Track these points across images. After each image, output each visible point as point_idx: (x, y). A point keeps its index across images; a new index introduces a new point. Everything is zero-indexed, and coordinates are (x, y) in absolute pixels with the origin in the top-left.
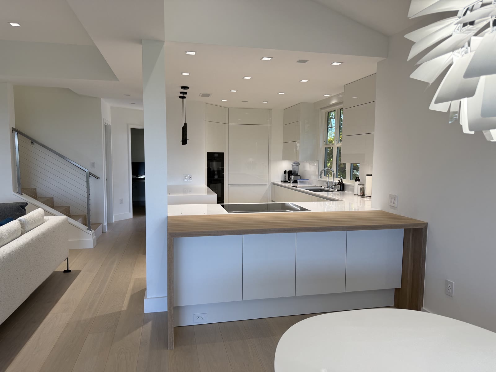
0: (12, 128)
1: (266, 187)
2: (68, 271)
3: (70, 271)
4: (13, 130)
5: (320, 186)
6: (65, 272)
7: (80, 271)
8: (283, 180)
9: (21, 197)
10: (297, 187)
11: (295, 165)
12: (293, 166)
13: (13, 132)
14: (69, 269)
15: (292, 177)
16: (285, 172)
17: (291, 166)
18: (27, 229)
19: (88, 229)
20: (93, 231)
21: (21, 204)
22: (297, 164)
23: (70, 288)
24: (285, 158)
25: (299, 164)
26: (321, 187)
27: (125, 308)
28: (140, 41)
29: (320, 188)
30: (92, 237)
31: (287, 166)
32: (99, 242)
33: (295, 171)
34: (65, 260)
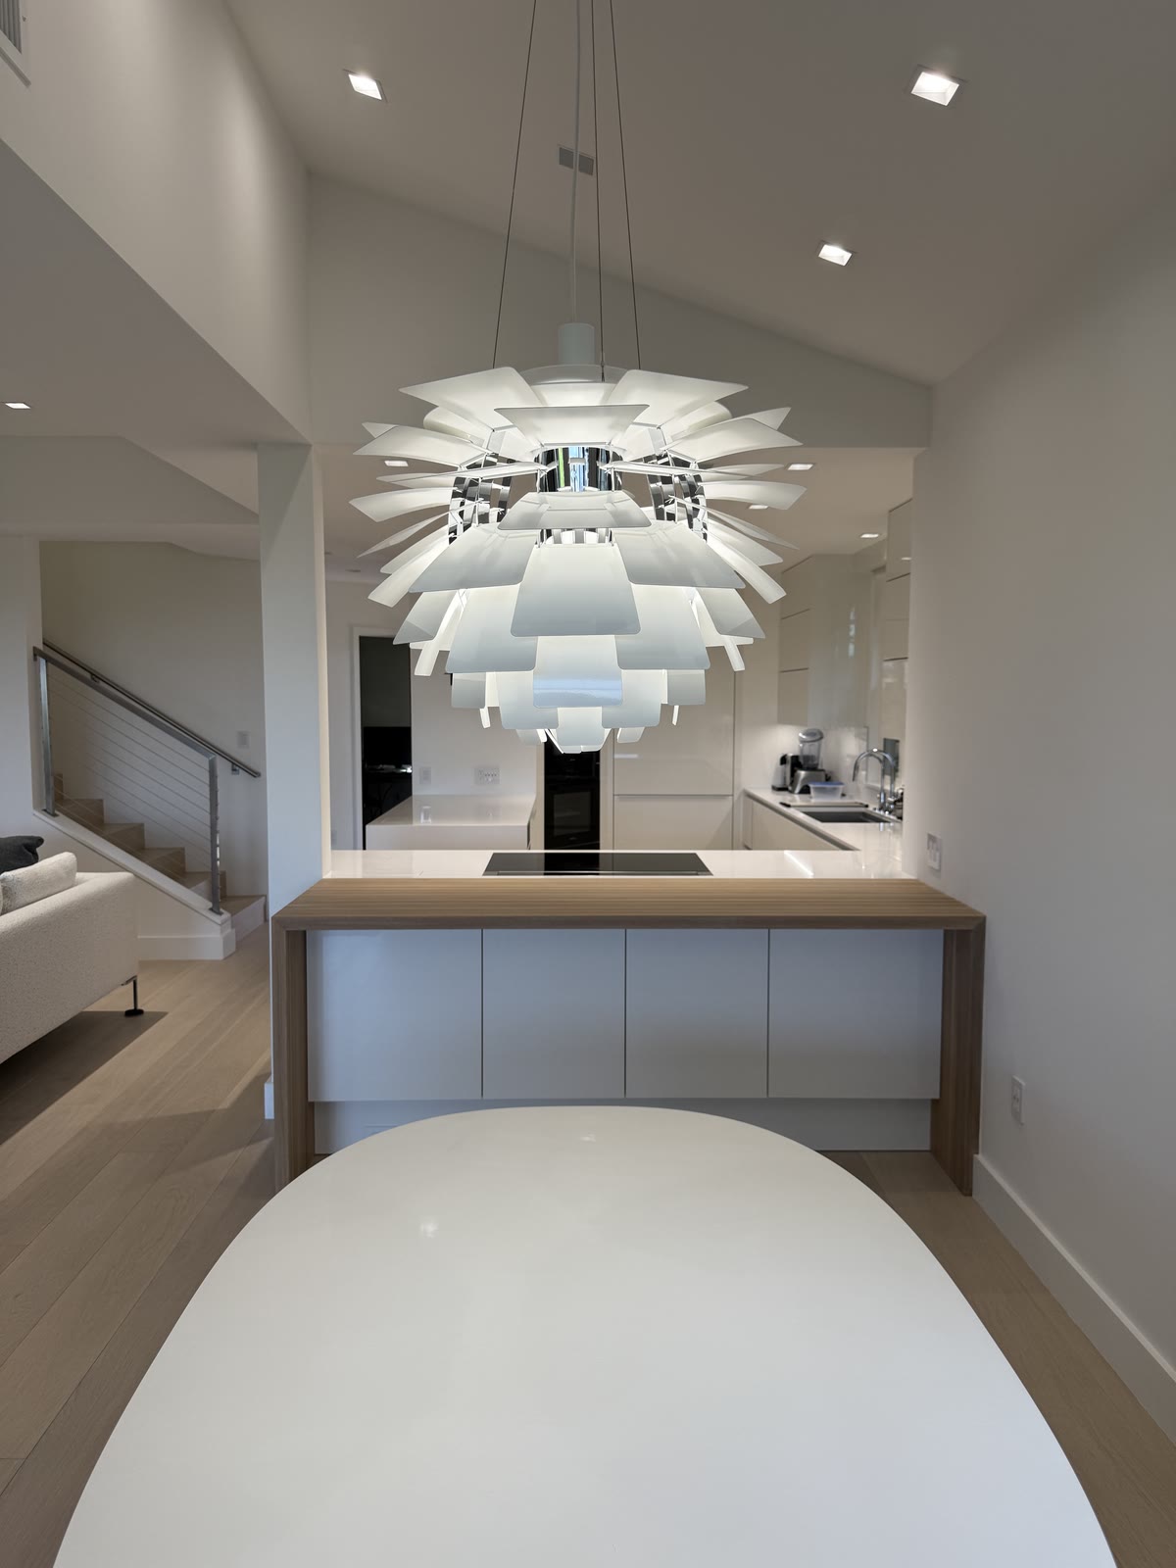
0: (35, 648)
1: (727, 805)
2: (135, 1012)
3: (141, 1012)
4: (35, 655)
5: (866, 803)
6: (130, 1014)
7: (165, 1014)
8: (779, 784)
9: (51, 822)
10: (788, 806)
11: (809, 739)
12: (803, 741)
13: (35, 659)
14: (139, 1007)
15: (799, 776)
16: (783, 760)
17: (798, 742)
18: (21, 900)
19: (211, 909)
20: (226, 915)
21: (27, 841)
22: (816, 736)
23: (124, 1050)
24: (784, 719)
25: (821, 738)
26: (867, 806)
27: (226, 1104)
28: (253, 445)
29: (863, 810)
30: (222, 932)
31: (788, 740)
32: (244, 945)
33: (807, 758)
34: (128, 982)
